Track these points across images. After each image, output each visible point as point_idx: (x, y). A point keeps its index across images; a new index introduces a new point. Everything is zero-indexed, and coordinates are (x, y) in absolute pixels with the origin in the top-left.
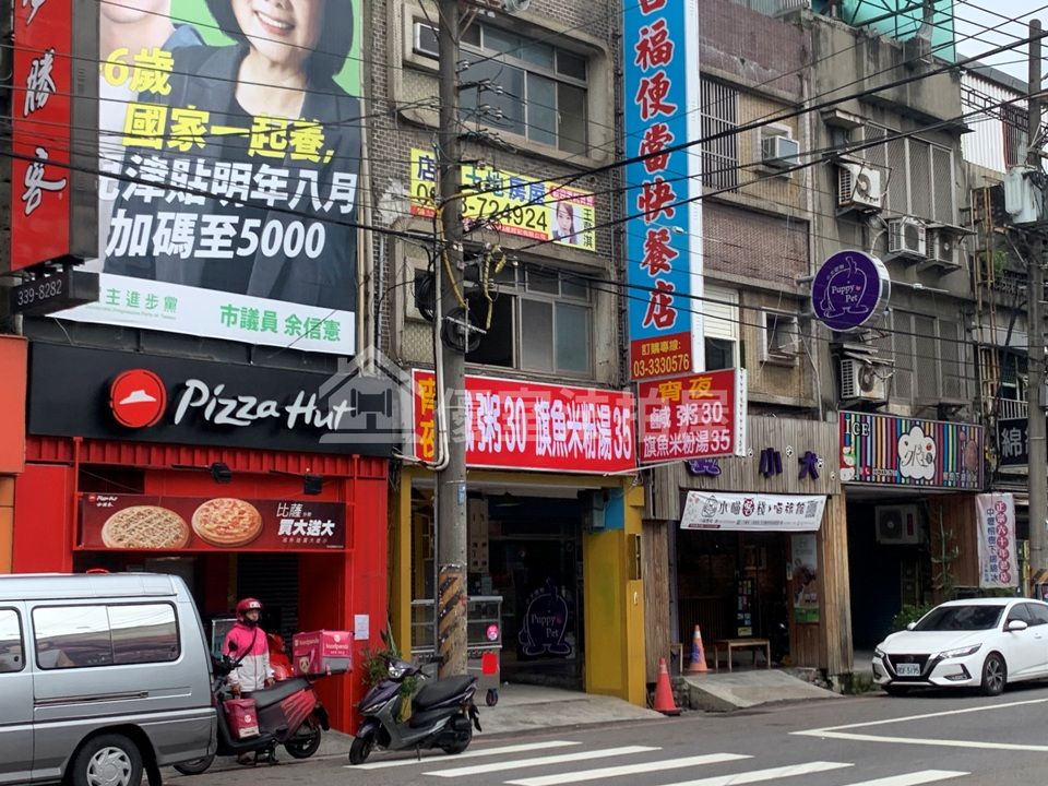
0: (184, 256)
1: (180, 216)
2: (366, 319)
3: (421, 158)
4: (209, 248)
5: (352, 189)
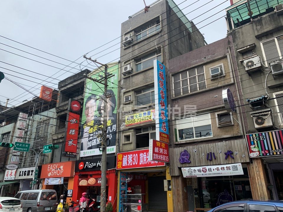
0: (95, 145)
4: (98, 143)
5: (115, 127)
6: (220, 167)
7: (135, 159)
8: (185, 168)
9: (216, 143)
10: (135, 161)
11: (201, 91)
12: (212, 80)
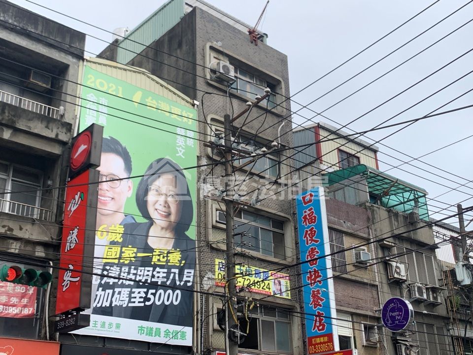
0: (124, 306)
1: (124, 289)
2: (197, 330)
3: (219, 263)
4: (134, 302)
5: (192, 276)
12: (354, 266)
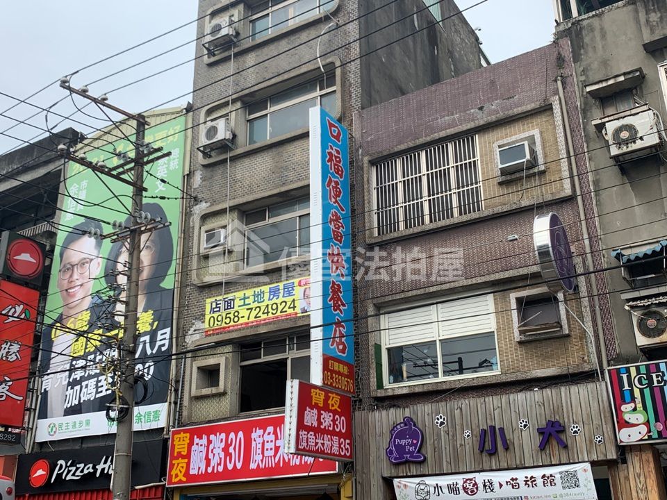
0: (92, 399)
3: (212, 302)
4: (101, 392)
5: (167, 336)
6: (521, 475)
7: (235, 449)
8: (404, 481)
9: (512, 396)
10: (235, 456)
11: (465, 218)
12: (500, 184)
